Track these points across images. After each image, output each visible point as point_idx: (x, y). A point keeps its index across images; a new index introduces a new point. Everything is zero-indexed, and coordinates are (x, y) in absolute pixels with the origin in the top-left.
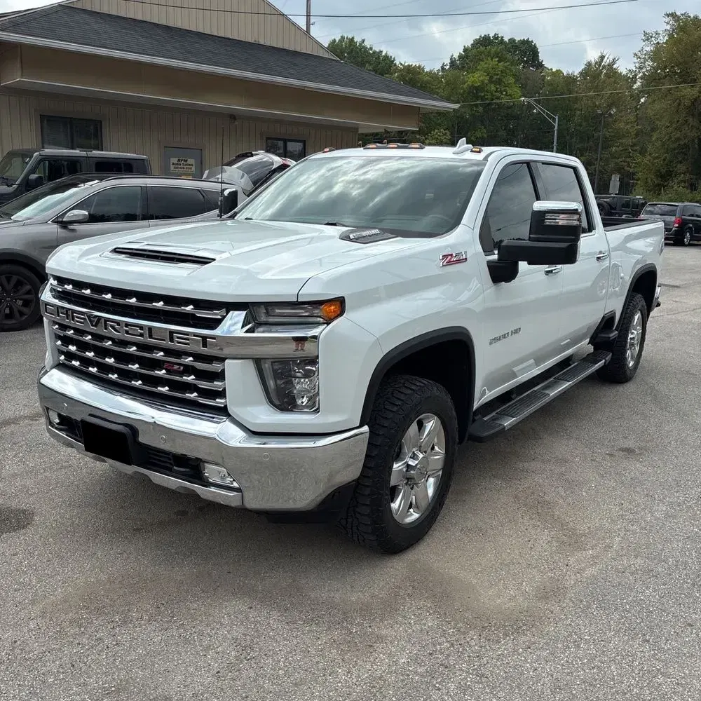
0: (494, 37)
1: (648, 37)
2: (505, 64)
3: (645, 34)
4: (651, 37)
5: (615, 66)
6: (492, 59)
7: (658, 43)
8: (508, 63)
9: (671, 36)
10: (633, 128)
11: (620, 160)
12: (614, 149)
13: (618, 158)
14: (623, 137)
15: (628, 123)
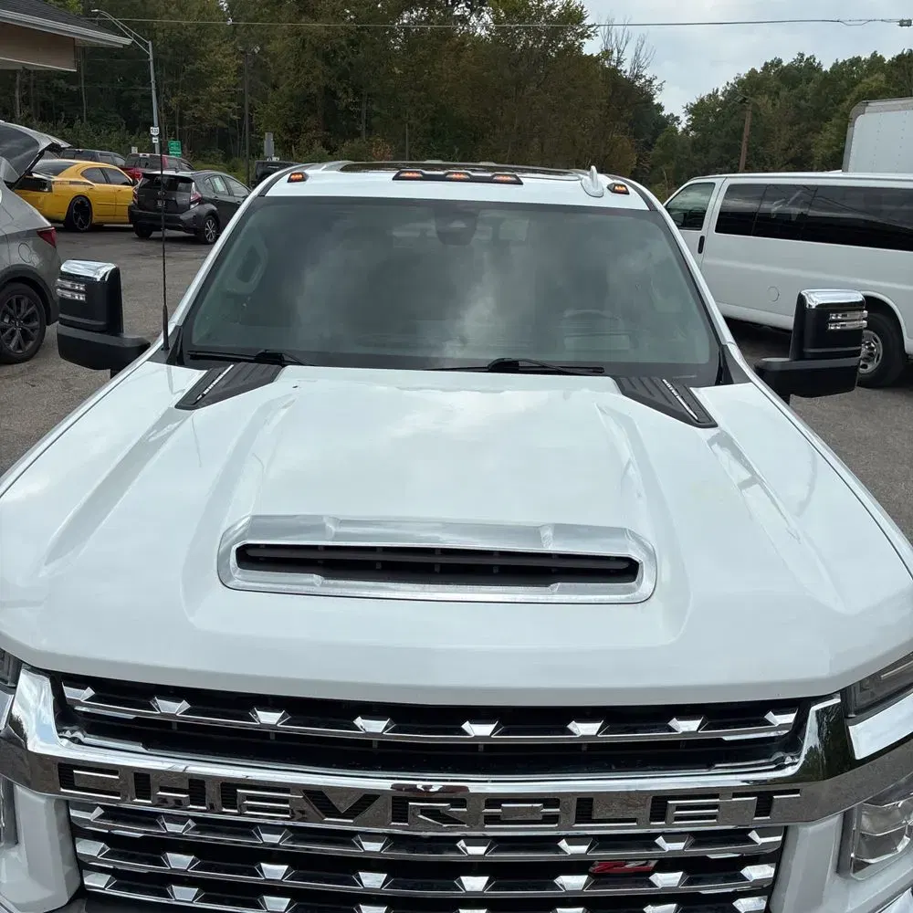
10: (233, 63)
11: (223, 104)
12: (214, 89)
13: (220, 103)
14: (222, 73)
15: (225, 57)
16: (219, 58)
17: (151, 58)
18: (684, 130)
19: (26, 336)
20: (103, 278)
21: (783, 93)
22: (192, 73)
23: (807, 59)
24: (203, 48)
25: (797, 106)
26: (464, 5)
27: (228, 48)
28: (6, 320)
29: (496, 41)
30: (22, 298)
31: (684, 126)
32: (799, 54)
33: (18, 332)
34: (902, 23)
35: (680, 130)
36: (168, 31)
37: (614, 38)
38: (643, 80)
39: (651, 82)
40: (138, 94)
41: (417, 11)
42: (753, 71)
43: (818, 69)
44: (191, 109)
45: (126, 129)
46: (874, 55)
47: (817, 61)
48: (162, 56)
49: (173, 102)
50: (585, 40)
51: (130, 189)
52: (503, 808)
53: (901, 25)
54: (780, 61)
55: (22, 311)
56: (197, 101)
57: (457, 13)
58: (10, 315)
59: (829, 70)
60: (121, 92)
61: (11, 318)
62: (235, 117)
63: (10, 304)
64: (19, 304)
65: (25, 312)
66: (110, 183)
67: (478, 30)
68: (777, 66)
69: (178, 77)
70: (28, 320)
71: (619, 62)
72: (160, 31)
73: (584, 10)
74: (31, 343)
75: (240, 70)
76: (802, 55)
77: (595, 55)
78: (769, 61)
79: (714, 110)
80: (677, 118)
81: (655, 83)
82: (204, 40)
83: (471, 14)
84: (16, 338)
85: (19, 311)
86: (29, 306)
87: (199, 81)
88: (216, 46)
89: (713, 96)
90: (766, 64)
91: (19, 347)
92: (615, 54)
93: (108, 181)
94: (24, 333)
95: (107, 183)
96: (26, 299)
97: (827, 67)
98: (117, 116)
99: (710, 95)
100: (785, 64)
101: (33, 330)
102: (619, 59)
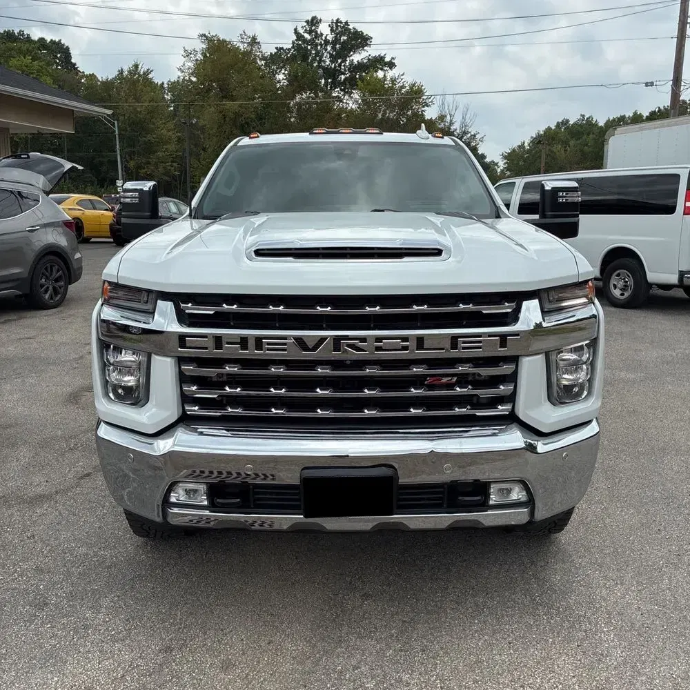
0: (19, 33)
1: (188, 54)
2: (41, 64)
3: (185, 51)
4: (191, 54)
5: (150, 76)
6: (25, 57)
7: (197, 60)
8: (43, 63)
9: (204, 54)
10: (174, 136)
11: (167, 164)
12: (160, 154)
13: (165, 163)
14: (167, 143)
15: (169, 131)
16: (164, 132)
17: (117, 132)
18: (502, 171)
19: (56, 292)
20: (150, 188)
21: (572, 143)
22: (145, 143)
23: (587, 119)
24: (152, 126)
25: (581, 151)
26: (339, 89)
27: (171, 125)
28: (43, 280)
29: (364, 111)
30: (54, 266)
31: (502, 168)
32: (581, 115)
33: (51, 288)
34: (647, 85)
35: (499, 170)
36: (127, 115)
37: (447, 108)
38: (469, 135)
39: (474, 136)
40: (106, 160)
41: (306, 93)
42: (549, 128)
43: (596, 125)
44: (144, 169)
45: (98, 184)
46: (635, 113)
47: (594, 120)
48: (123, 132)
49: (132, 164)
50: (426, 108)
51: (110, 214)
52: (384, 343)
53: (646, 86)
54: (568, 121)
55: (54, 273)
56: (149, 163)
57: (334, 95)
58: (46, 276)
59: (603, 125)
60: (93, 158)
61: (47, 278)
62: (176, 173)
63: (46, 269)
64: (52, 271)
65: (55, 275)
66: (96, 209)
67: (351, 105)
68: (566, 124)
69: (134, 147)
70: (57, 280)
71: (451, 123)
72: (122, 115)
73: (423, 88)
74: (59, 296)
75: (179, 140)
76: (583, 116)
77: (433, 119)
78: (560, 121)
79: (522, 157)
80: (497, 164)
81: (477, 136)
82: (154, 120)
83: (344, 95)
84: (49, 292)
85: (51, 274)
86: (58, 271)
87: (150, 149)
88: (162, 124)
89: (522, 146)
90: (558, 123)
91: (52, 298)
92: (448, 116)
93: (95, 209)
94: (54, 288)
95: (94, 209)
96: (57, 267)
97: (601, 124)
98: (90, 175)
99: (519, 146)
100: (571, 122)
101: (60, 288)
102: (451, 121)
